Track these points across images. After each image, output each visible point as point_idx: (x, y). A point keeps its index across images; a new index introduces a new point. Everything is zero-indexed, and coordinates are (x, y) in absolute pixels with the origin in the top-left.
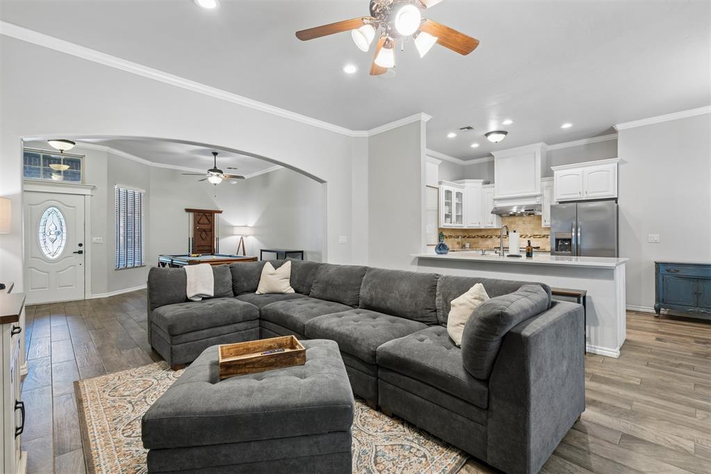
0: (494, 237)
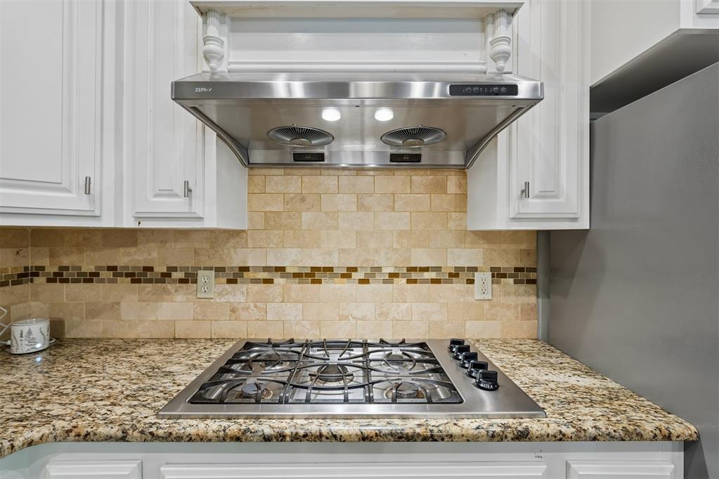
0: (202, 275)
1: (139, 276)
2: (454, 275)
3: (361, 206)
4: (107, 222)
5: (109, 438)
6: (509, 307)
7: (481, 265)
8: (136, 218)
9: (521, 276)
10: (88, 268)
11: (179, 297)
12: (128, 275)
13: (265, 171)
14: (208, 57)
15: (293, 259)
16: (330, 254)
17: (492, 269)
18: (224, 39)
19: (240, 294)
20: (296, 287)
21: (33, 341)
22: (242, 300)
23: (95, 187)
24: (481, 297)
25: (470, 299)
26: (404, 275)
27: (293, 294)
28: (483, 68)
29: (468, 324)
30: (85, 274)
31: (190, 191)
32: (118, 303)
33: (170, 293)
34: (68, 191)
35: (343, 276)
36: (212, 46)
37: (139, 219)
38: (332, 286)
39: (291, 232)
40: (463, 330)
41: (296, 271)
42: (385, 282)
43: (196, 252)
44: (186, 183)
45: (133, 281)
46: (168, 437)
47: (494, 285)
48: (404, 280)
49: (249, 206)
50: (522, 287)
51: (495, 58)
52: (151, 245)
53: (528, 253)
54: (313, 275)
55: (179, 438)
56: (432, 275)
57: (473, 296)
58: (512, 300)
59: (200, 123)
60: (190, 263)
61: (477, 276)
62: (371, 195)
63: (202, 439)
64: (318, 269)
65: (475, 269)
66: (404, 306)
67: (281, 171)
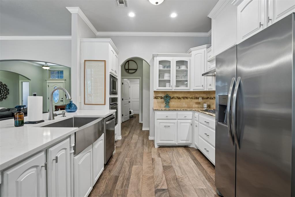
4: (205, 90)
18: (211, 64)
23: (203, 86)
31: (211, 85)
36: (210, 66)
37: (208, 89)
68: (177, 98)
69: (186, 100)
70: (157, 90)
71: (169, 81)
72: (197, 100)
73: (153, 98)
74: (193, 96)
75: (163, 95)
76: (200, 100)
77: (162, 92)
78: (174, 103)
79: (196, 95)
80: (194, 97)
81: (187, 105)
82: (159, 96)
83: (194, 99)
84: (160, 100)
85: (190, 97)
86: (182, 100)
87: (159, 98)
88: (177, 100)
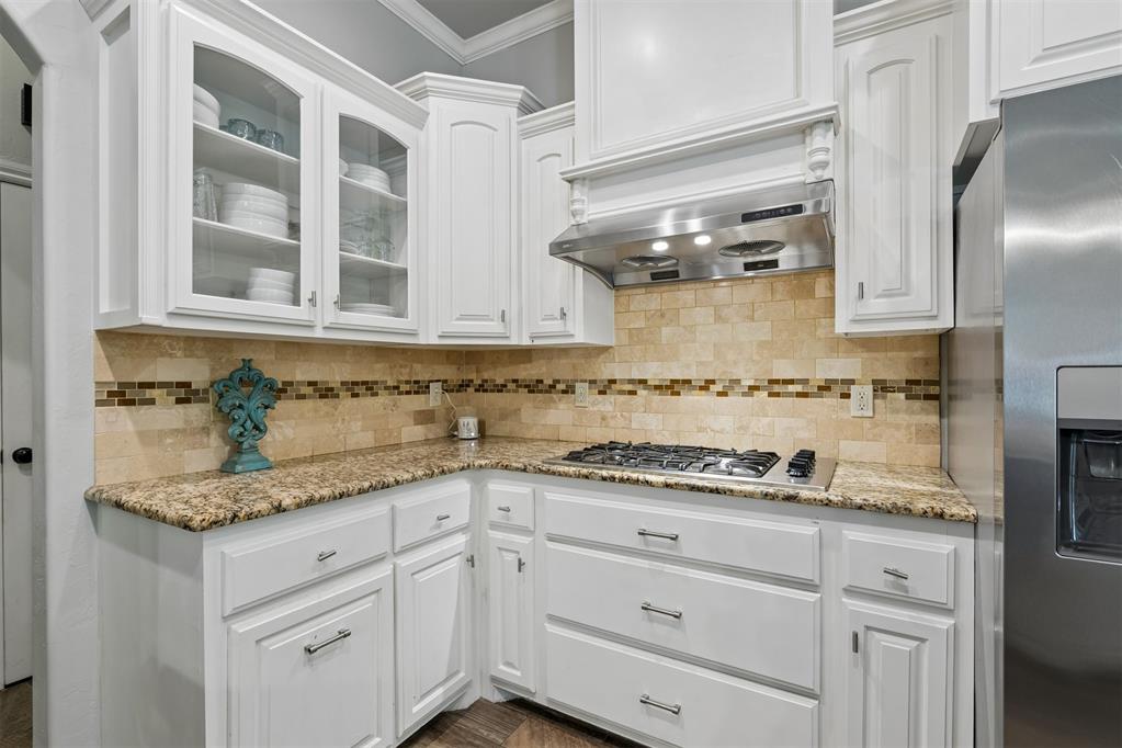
1: (534, 387)
2: (825, 388)
3: (719, 318)
4: (514, 341)
5: (517, 469)
6: (898, 427)
7: (860, 377)
8: (531, 337)
9: (917, 389)
10: (500, 381)
11: (562, 406)
12: (526, 386)
13: (629, 292)
14: (574, 214)
15: (655, 372)
16: (688, 366)
17: (874, 382)
18: (585, 198)
19: (608, 404)
20: (656, 398)
21: (469, 430)
22: (611, 408)
23: (507, 318)
24: (859, 414)
25: (845, 416)
26: (764, 388)
27: (654, 404)
28: (802, 178)
29: (843, 444)
30: (497, 385)
31: (565, 314)
32: (519, 410)
33: (555, 402)
34: (492, 320)
35: (701, 388)
36: (576, 206)
37: (533, 338)
38: (690, 398)
39: (652, 346)
40: (836, 451)
41: (657, 383)
42: (744, 394)
43: (574, 367)
44: (562, 309)
45: (530, 392)
46: (548, 472)
47: (876, 401)
48: (766, 393)
49: (616, 324)
50: (917, 404)
51: (814, 167)
52: (542, 361)
53: (926, 362)
54: (673, 387)
55: (554, 473)
56: (798, 388)
57: (849, 411)
58: (903, 418)
59: (571, 265)
60: (570, 377)
61: (854, 390)
62: (728, 306)
63: (566, 475)
64: (677, 381)
65: (852, 382)
66: (766, 420)
67: (643, 290)
68: (309, 390)
69: (367, 402)
70: (171, 314)
71: (285, 258)
72: (422, 397)
73: (90, 395)
74: (402, 378)
75: (197, 372)
76: (434, 399)
77: (194, 343)
78: (289, 432)
79: (418, 367)
80: (407, 382)
81: (370, 434)
82: (161, 378)
83: (408, 393)
84: (166, 415)
85: (390, 383)
86: (347, 402)
87: (155, 393)
88: (308, 404)
